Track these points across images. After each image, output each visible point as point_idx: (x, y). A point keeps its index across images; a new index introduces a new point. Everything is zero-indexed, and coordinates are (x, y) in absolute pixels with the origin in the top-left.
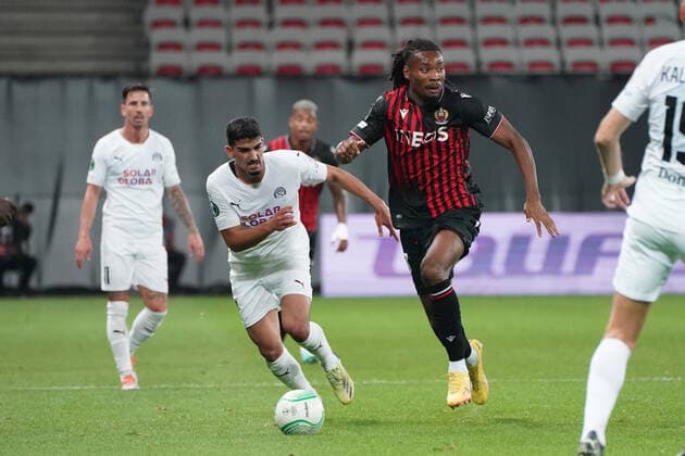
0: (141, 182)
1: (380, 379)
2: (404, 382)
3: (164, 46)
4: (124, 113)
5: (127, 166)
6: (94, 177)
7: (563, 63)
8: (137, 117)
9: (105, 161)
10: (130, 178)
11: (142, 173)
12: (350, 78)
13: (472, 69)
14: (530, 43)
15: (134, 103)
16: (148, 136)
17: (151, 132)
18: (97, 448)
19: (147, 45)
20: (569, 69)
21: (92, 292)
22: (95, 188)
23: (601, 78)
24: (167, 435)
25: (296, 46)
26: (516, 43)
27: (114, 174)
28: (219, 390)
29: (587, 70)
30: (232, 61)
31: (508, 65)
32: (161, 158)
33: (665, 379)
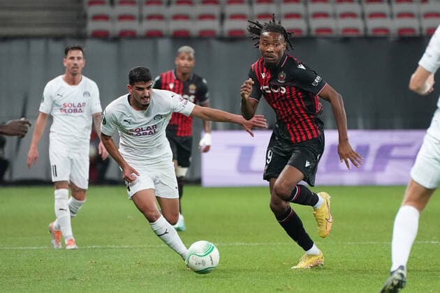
0: (75, 111)
1: (241, 242)
2: (257, 244)
3: (96, 18)
4: (65, 65)
5: (66, 101)
6: (44, 107)
7: (366, 29)
8: (74, 68)
9: (51, 97)
10: (67, 108)
11: (76, 105)
12: (222, 39)
13: (305, 33)
14: (344, 15)
15: (72, 58)
16: (81, 80)
17: (83, 77)
18: (50, 288)
19: (85, 17)
20: (370, 33)
21: (45, 183)
22: (44, 115)
23: (392, 39)
24: (97, 280)
25: (186, 17)
26: (334, 16)
27: (57, 105)
28: (132, 249)
29: (382, 34)
30: (142, 28)
31: (329, 30)
32: (90, 95)
33: (433, 242)
